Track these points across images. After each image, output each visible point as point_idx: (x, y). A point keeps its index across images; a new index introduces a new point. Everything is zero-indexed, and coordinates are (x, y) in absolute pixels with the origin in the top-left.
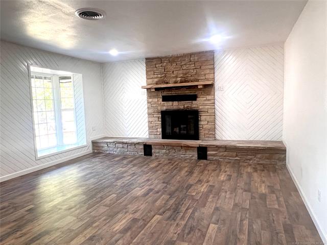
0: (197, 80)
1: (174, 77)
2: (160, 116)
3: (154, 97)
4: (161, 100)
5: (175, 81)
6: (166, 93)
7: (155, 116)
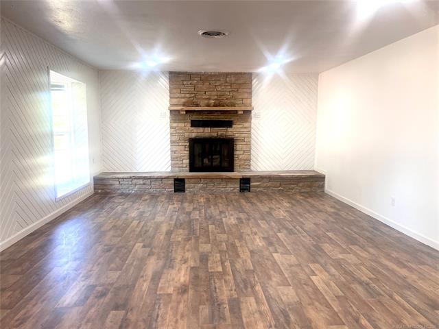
0: (234, 105)
1: (206, 99)
2: (188, 144)
3: (180, 121)
4: (189, 125)
5: (208, 103)
6: (195, 117)
7: (180, 144)
